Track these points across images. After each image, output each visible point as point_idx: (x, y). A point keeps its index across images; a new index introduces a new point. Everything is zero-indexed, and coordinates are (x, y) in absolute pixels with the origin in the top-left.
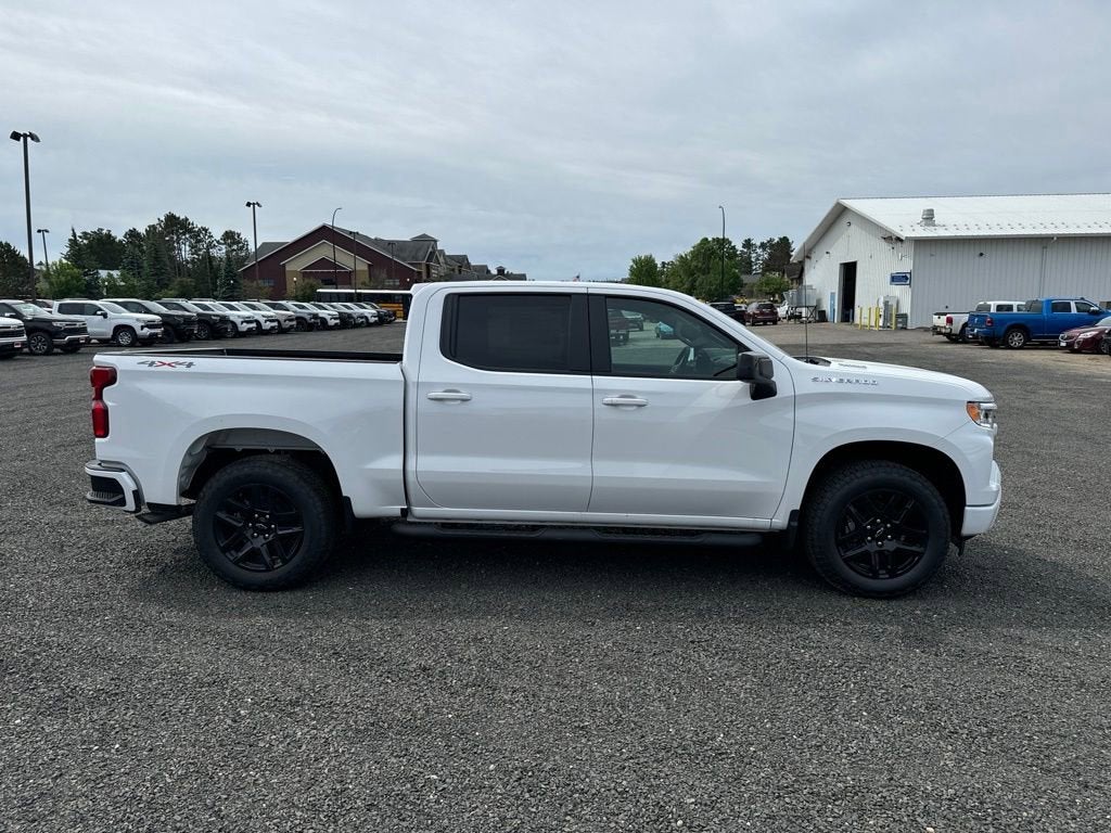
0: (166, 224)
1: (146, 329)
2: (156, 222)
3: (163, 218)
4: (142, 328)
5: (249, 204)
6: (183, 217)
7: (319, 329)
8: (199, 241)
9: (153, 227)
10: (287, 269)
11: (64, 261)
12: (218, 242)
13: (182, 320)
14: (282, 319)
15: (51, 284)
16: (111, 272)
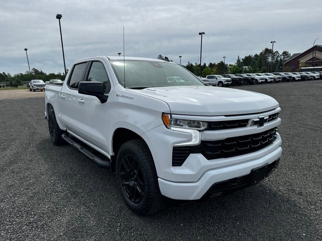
0: (265, 52)
1: (226, 82)
2: (262, 51)
3: (264, 50)
4: (225, 82)
5: (271, 42)
6: (270, 49)
7: (292, 81)
8: (274, 56)
9: (261, 53)
10: (300, 62)
11: (235, 65)
12: (281, 55)
13: (238, 79)
14: (276, 78)
15: (231, 71)
16: (246, 67)
